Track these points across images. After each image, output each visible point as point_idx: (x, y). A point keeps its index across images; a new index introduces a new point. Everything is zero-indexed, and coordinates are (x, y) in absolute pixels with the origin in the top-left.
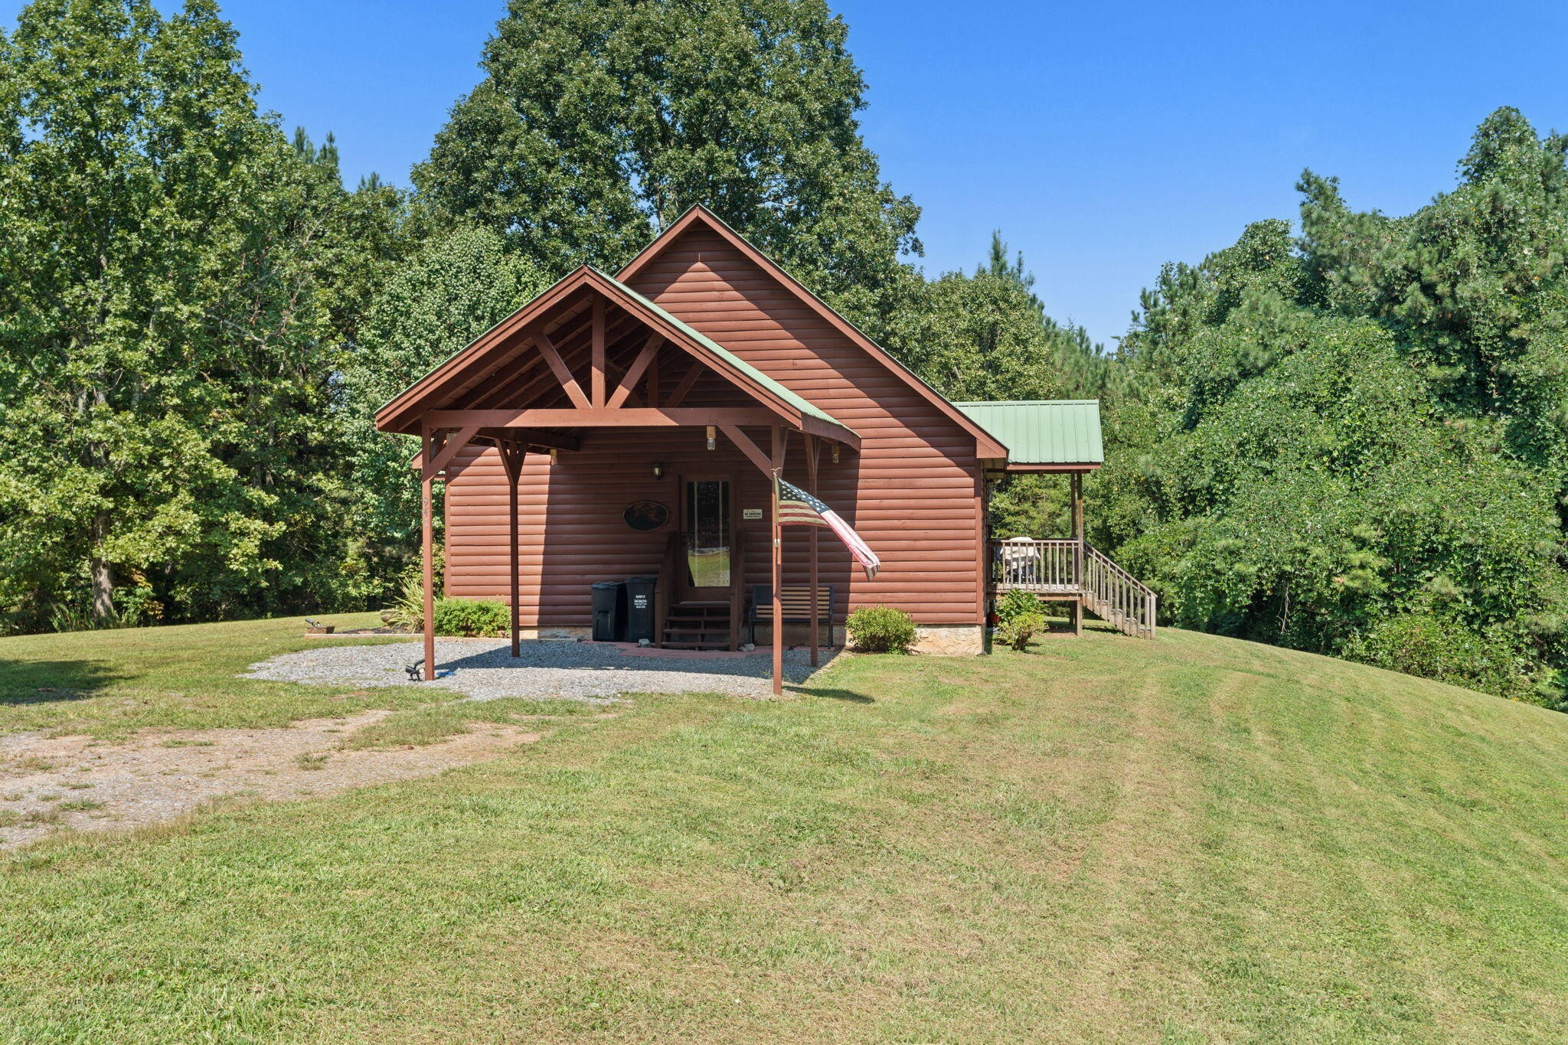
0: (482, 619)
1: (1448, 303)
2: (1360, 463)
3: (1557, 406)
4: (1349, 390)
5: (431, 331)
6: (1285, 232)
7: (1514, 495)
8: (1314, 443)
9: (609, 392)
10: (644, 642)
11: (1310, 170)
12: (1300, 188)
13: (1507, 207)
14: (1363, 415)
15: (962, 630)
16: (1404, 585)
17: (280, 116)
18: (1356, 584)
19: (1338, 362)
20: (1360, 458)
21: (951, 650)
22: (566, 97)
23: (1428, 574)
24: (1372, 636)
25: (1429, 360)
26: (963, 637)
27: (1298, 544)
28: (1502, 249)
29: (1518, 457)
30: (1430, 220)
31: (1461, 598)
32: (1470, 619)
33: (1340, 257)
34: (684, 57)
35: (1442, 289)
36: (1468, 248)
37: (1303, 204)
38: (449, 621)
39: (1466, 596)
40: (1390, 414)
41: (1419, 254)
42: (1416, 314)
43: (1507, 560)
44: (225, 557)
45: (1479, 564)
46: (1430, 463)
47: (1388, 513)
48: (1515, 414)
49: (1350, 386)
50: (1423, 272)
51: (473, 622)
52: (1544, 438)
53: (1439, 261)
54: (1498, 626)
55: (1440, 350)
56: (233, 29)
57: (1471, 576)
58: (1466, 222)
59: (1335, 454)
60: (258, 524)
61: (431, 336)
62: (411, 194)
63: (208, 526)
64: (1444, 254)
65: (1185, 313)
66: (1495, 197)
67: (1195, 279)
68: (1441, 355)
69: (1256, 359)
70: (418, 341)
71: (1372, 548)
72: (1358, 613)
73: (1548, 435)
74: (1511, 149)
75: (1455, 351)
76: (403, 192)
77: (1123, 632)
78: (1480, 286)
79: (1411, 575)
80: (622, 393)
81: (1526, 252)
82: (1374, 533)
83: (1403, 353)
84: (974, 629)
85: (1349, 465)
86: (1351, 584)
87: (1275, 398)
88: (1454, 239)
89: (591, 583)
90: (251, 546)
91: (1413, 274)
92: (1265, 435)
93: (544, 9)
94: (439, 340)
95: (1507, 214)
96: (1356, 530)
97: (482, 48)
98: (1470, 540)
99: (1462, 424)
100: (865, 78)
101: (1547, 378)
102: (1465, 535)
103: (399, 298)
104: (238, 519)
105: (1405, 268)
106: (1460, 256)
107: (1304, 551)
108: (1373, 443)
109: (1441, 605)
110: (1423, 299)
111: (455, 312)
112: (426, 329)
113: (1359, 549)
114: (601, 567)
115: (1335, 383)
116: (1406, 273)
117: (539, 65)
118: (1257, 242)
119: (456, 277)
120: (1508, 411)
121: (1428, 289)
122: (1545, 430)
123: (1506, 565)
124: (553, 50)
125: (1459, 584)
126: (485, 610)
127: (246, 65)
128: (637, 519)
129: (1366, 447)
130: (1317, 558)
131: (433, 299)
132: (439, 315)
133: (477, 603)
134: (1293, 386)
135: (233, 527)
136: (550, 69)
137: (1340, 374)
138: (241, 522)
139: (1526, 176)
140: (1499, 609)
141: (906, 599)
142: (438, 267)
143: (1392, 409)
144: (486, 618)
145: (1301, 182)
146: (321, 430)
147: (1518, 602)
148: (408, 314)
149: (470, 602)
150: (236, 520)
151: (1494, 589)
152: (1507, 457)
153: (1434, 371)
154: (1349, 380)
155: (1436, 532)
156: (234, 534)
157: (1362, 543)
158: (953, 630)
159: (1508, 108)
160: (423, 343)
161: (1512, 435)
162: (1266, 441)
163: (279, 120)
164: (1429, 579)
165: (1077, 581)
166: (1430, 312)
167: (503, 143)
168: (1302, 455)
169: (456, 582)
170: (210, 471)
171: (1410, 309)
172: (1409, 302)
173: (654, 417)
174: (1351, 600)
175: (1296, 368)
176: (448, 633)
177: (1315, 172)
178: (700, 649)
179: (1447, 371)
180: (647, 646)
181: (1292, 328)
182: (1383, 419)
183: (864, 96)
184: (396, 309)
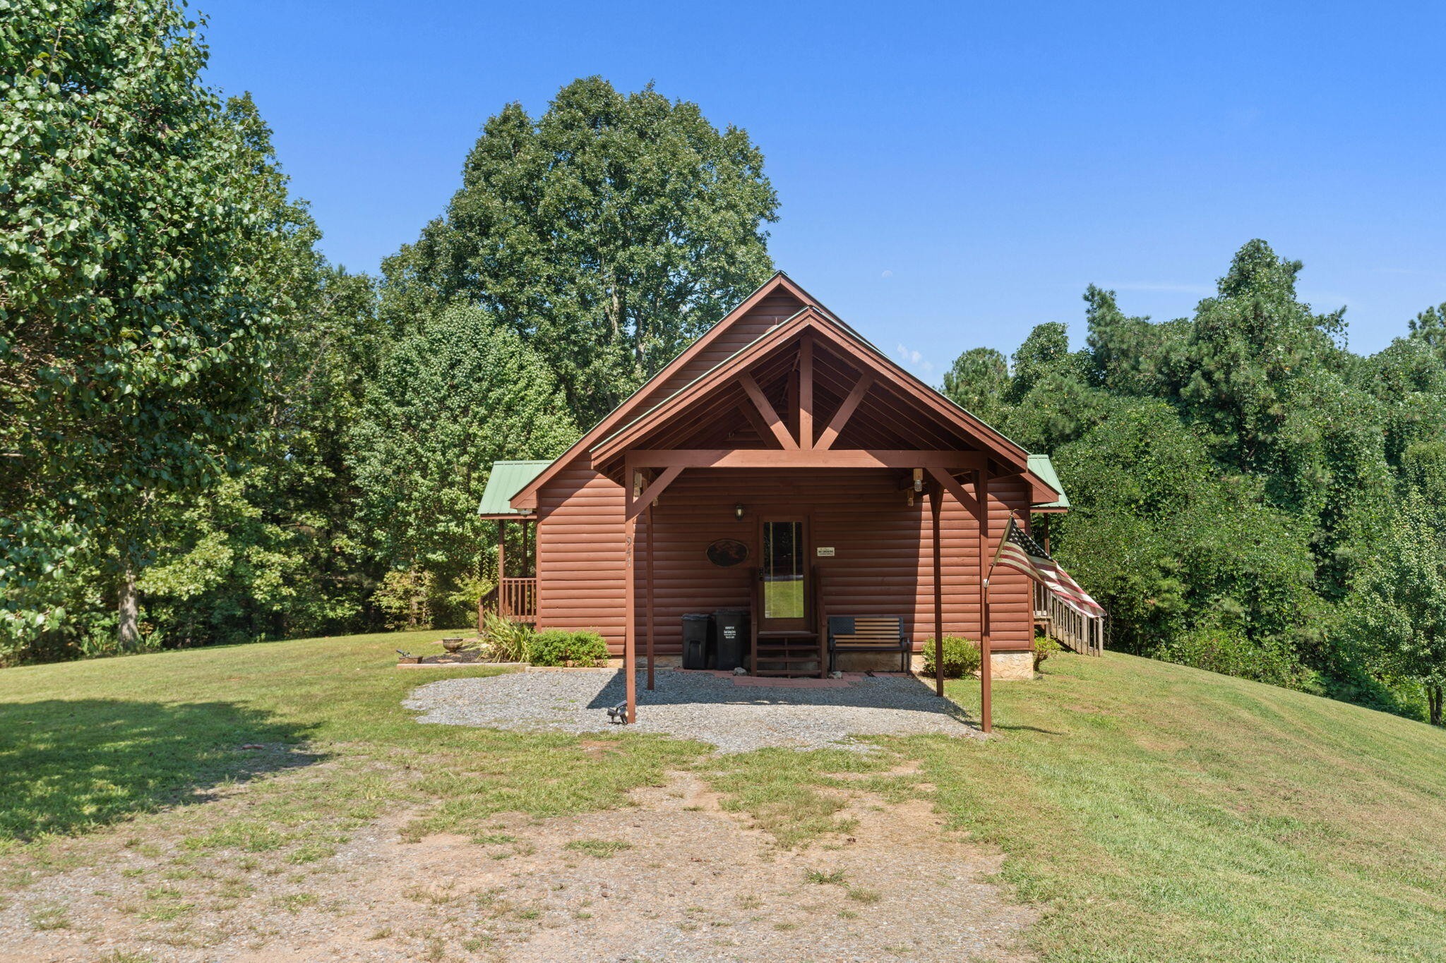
0: (581, 650)
1: (1224, 387)
2: (1159, 509)
3: (1310, 467)
4: (1148, 453)
5: (437, 390)
6: (1063, 332)
7: (1280, 535)
8: (1125, 493)
9: (817, 434)
10: (740, 670)
11: (1095, 284)
12: (1086, 298)
13: (1266, 314)
14: (1162, 472)
15: (1016, 656)
16: (1198, 606)
17: (308, 203)
18: (1166, 605)
19: (1139, 430)
20: (1160, 505)
21: (1007, 673)
22: (547, 198)
23: (1216, 597)
24: (1175, 646)
25: (1208, 431)
26: (1017, 662)
27: (1120, 573)
28: (1261, 345)
29: (1278, 506)
30: (1207, 323)
31: (1243, 615)
32: (1250, 633)
33: (1128, 350)
34: (646, 171)
35: (1218, 375)
36: (1238, 344)
37: (1088, 311)
38: (550, 652)
39: (1246, 613)
40: (1183, 471)
41: (1200, 349)
42: (1197, 393)
43: (1279, 586)
44: (250, 587)
45: (1258, 588)
46: (1214, 510)
47: (1187, 549)
48: (1268, 472)
49: (1150, 450)
50: (1203, 364)
51: (573, 652)
52: (1300, 491)
53: (1215, 354)
54: (1272, 637)
55: (1214, 422)
56: (268, 128)
57: (1252, 598)
58: (1234, 325)
59: (1141, 502)
60: (276, 558)
61: (436, 395)
62: (381, 282)
63: (236, 558)
64: (1218, 350)
65: (982, 393)
66: (1256, 306)
67: (986, 367)
68: (1217, 427)
69: (1064, 427)
70: (427, 399)
71: (1175, 577)
72: (1163, 627)
73: (1303, 489)
74: (1263, 271)
75: (1228, 423)
76: (374, 280)
77: (1075, 651)
78: (1247, 373)
79: (1203, 597)
80: (830, 435)
81: (1279, 348)
82: (1177, 565)
83: (1187, 424)
84: (1026, 655)
85: (1150, 511)
86: (1160, 605)
87: (1093, 458)
88: (1226, 337)
89: (680, 615)
90: (274, 576)
91: (1194, 365)
92: (1086, 487)
93: (517, 130)
94: (445, 398)
95: (1266, 319)
96: (1162, 562)
97: (464, 160)
98: (1251, 570)
99: (1236, 479)
100: (779, 196)
101: (1302, 446)
102: (1247, 566)
103: (407, 361)
104: (259, 553)
105: (1188, 359)
106: (1233, 350)
107: (1123, 579)
108: (1170, 494)
109: (1228, 620)
110: (1204, 383)
111: (460, 374)
112: (433, 389)
113: (1165, 577)
114: (685, 600)
115: (1137, 447)
116: (1188, 363)
117: (522, 172)
118: (1043, 340)
119: (457, 345)
120: (1262, 470)
121: (1207, 376)
122: (1301, 485)
123: (1278, 588)
124: (534, 161)
125: (1242, 604)
126: (584, 641)
127: (279, 159)
128: (720, 556)
129: (1164, 497)
130: (1135, 584)
131: (439, 362)
132: (444, 375)
133: (574, 635)
134: (1105, 449)
135: (255, 559)
136: (532, 176)
137: (1141, 440)
138: (261, 555)
139: (1277, 290)
140: (1274, 625)
141: (966, 629)
142: (440, 336)
143: (1184, 467)
144: (585, 648)
145: (1087, 294)
146: (311, 474)
147: (1288, 619)
148: (415, 375)
149: (570, 634)
150: (256, 554)
151: (1270, 609)
152: (1270, 506)
153: (1213, 439)
154: (1147, 445)
155: (1225, 564)
156: (256, 567)
157: (1167, 573)
158: (1008, 656)
159: (1259, 240)
160: (431, 400)
161: (1270, 488)
162: (1087, 492)
163: (307, 206)
164: (1217, 600)
165: (1045, 609)
166: (1208, 393)
167: (494, 234)
168: (1115, 502)
169: (546, 615)
170: (239, 510)
171: (1193, 391)
172: (1192, 386)
173: (864, 459)
174: (1158, 617)
175: (1107, 435)
176: (549, 664)
177: (1098, 286)
178: (793, 677)
179: (1222, 438)
180: (743, 674)
181: (1094, 404)
182: (1177, 476)
183: (777, 212)
184: (404, 371)
